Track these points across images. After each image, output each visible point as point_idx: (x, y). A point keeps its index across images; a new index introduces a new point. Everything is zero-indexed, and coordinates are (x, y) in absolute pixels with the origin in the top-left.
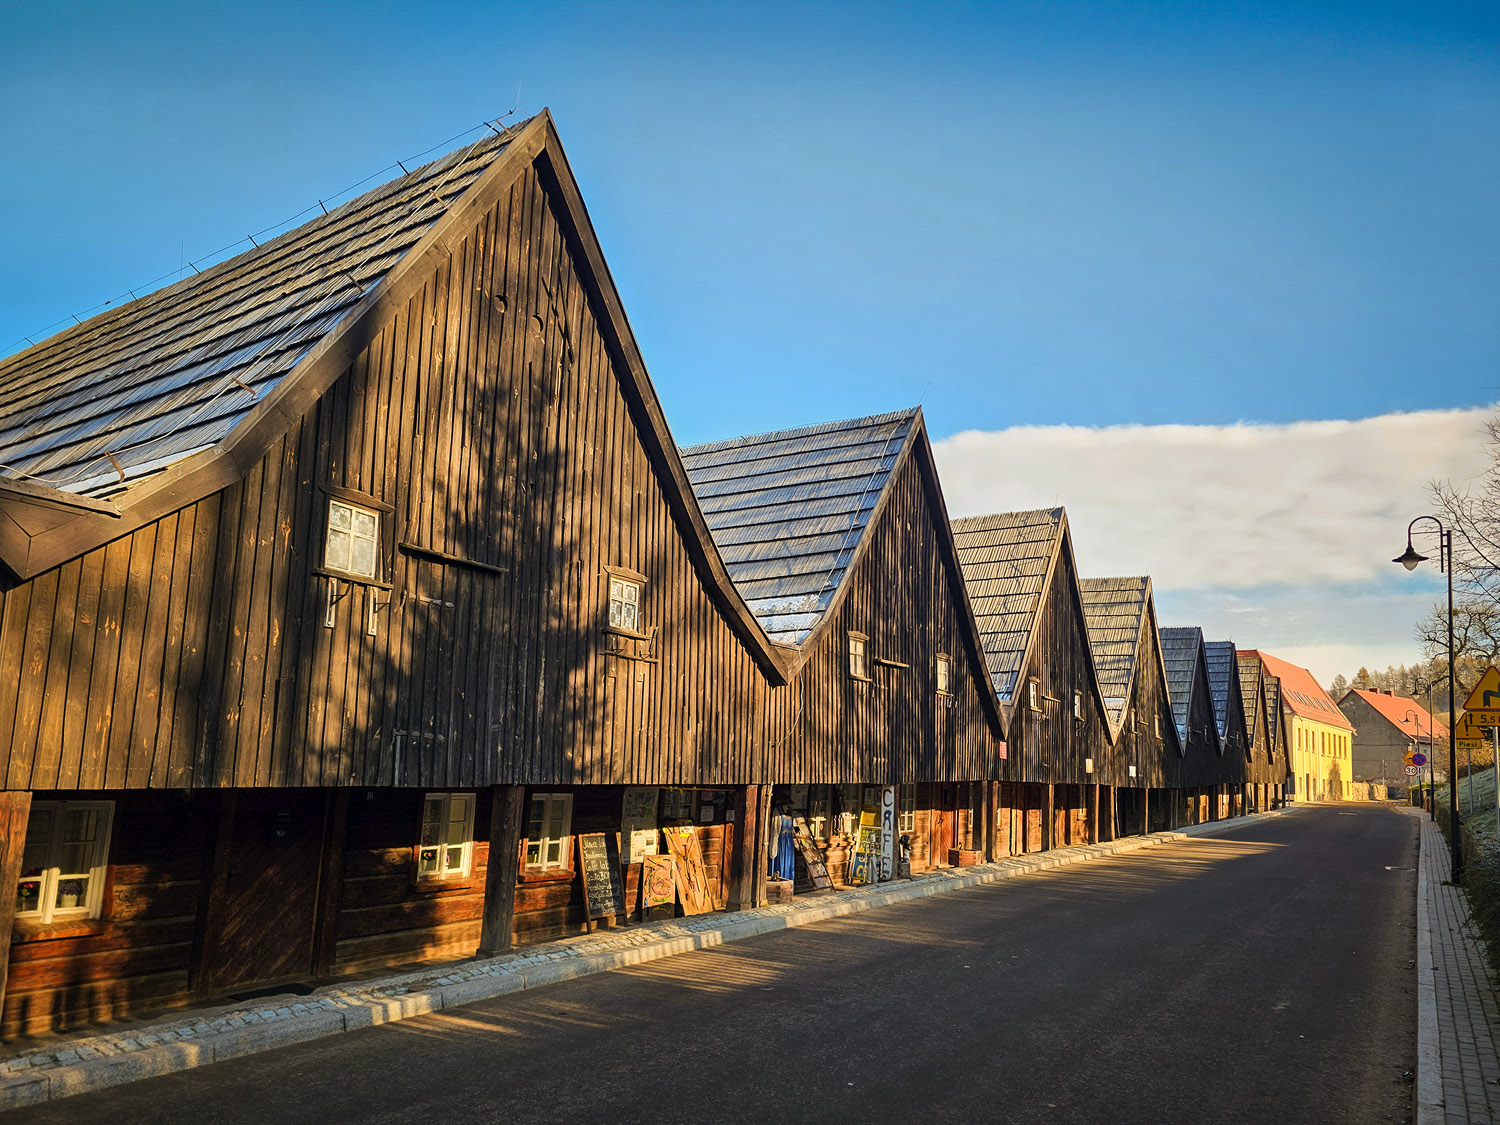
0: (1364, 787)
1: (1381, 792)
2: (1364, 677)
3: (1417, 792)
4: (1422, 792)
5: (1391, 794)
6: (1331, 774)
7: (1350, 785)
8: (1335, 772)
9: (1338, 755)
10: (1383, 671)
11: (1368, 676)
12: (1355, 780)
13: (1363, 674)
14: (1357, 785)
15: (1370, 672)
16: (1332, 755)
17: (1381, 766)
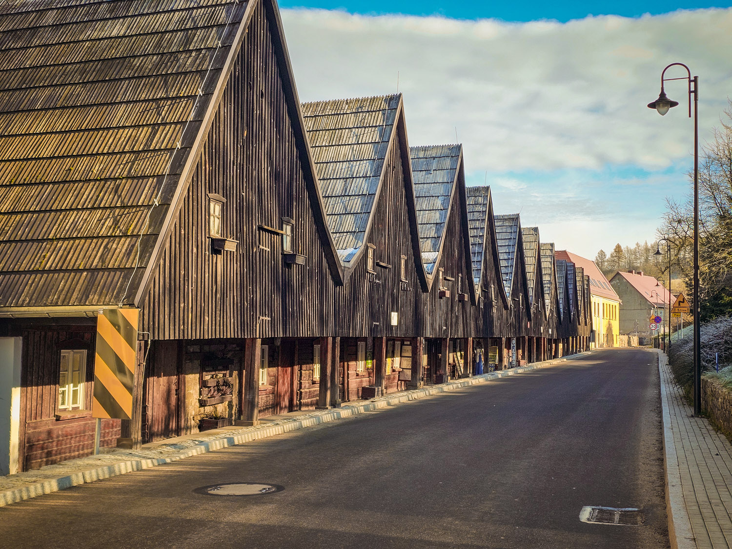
0: (625, 338)
1: (635, 341)
2: (619, 252)
3: (656, 339)
4: (659, 339)
5: (641, 343)
6: (607, 330)
7: (618, 337)
8: (609, 329)
9: (611, 318)
10: (633, 247)
11: (622, 251)
12: (620, 333)
13: (618, 249)
14: (622, 337)
15: (623, 247)
16: (608, 318)
17: (635, 324)
